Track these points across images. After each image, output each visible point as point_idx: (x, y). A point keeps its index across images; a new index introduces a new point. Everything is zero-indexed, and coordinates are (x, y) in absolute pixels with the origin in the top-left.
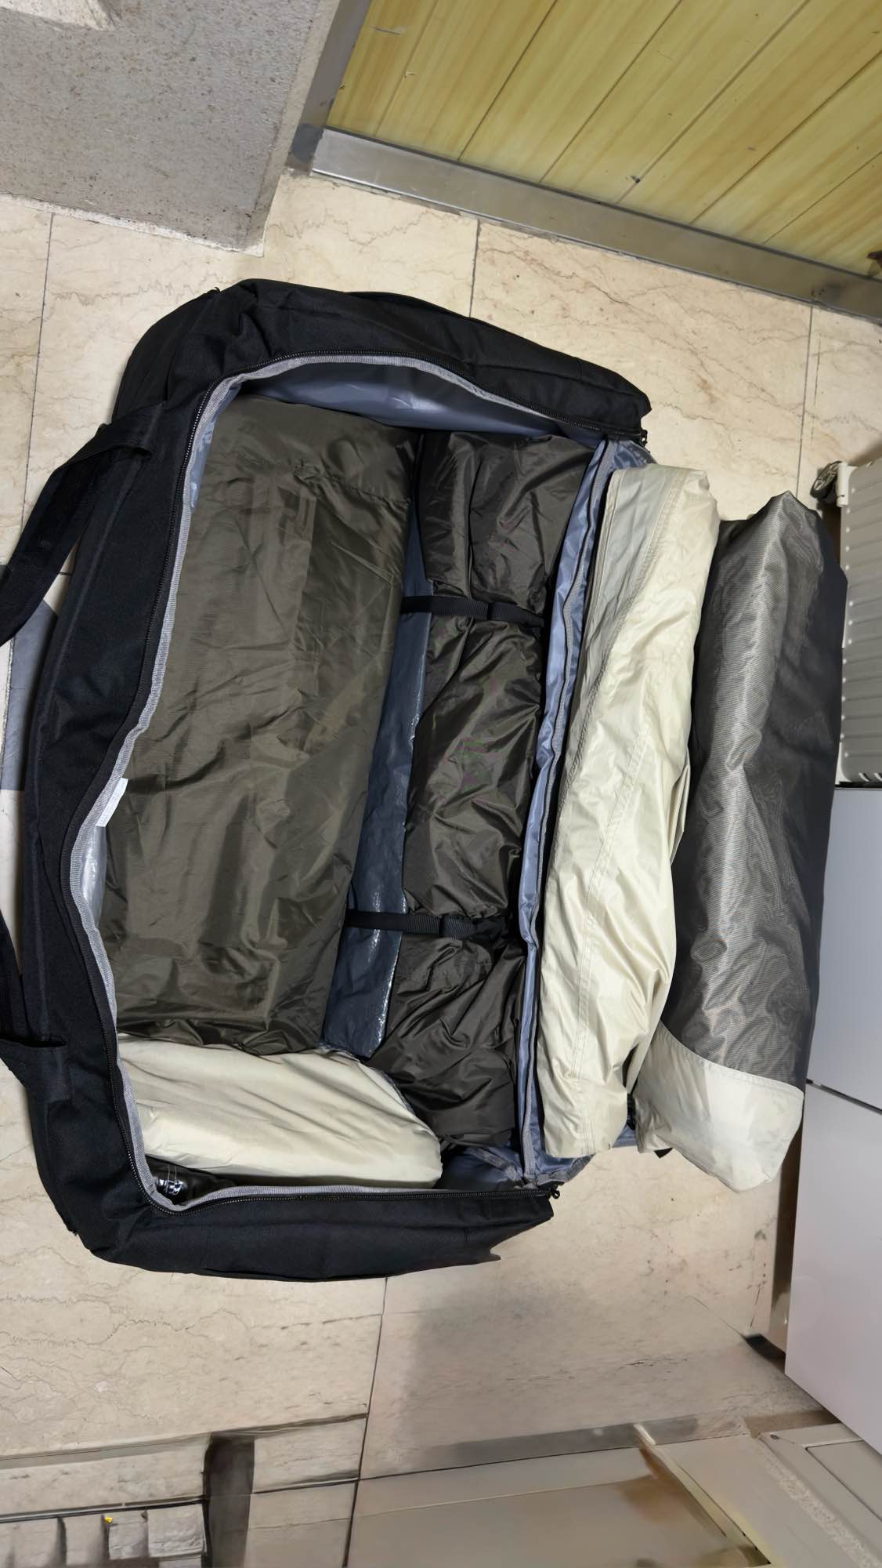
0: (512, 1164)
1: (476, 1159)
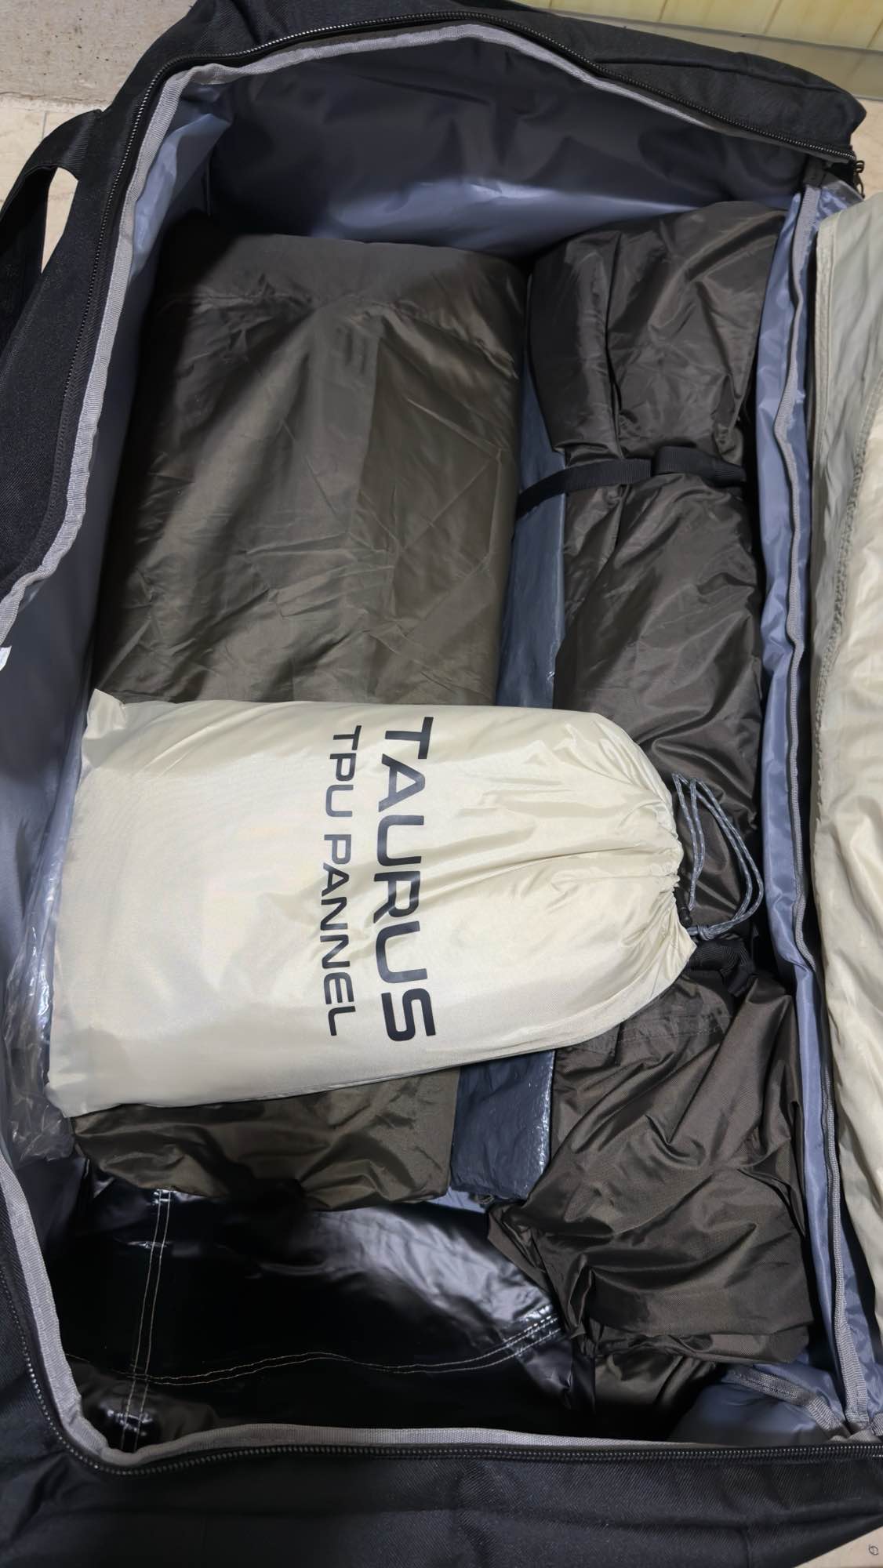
0: (820, 1394)
1: (746, 1391)
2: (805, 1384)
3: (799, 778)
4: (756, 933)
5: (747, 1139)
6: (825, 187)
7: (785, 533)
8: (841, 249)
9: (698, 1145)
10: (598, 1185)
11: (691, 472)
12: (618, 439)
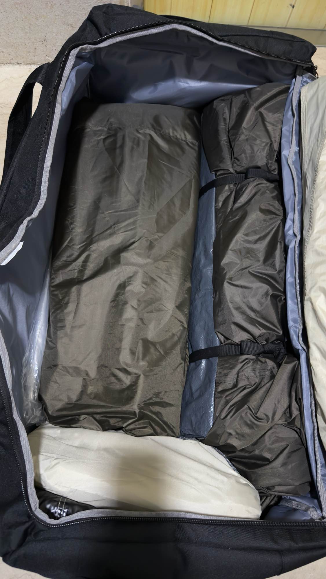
0: (313, 507)
1: (287, 507)
2: (308, 504)
3: (299, 283)
4: (286, 340)
5: (285, 413)
6: (304, 76)
7: (292, 197)
8: (309, 97)
9: (266, 415)
10: (231, 431)
11: (260, 176)
12: (233, 167)
